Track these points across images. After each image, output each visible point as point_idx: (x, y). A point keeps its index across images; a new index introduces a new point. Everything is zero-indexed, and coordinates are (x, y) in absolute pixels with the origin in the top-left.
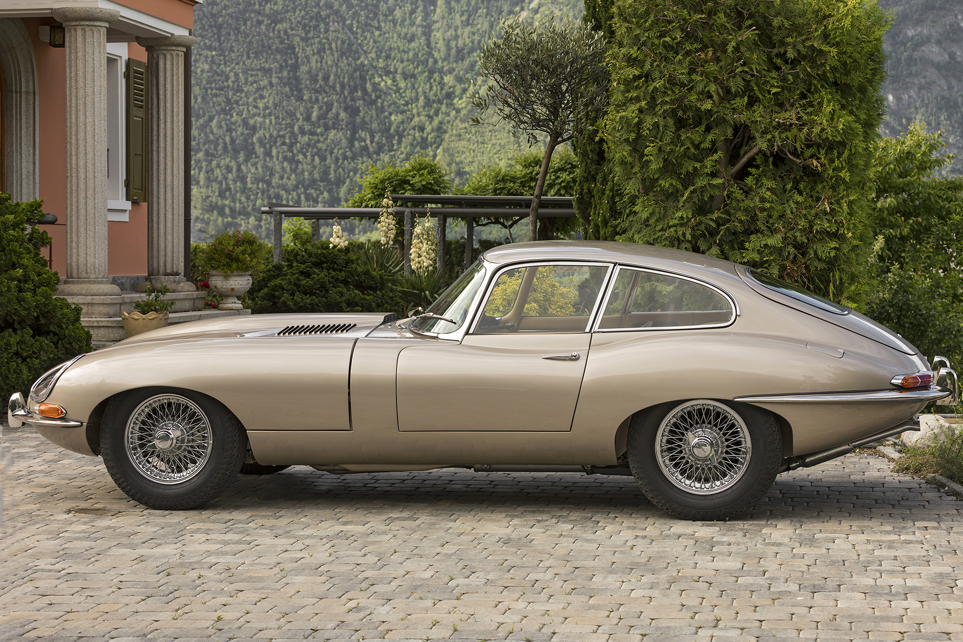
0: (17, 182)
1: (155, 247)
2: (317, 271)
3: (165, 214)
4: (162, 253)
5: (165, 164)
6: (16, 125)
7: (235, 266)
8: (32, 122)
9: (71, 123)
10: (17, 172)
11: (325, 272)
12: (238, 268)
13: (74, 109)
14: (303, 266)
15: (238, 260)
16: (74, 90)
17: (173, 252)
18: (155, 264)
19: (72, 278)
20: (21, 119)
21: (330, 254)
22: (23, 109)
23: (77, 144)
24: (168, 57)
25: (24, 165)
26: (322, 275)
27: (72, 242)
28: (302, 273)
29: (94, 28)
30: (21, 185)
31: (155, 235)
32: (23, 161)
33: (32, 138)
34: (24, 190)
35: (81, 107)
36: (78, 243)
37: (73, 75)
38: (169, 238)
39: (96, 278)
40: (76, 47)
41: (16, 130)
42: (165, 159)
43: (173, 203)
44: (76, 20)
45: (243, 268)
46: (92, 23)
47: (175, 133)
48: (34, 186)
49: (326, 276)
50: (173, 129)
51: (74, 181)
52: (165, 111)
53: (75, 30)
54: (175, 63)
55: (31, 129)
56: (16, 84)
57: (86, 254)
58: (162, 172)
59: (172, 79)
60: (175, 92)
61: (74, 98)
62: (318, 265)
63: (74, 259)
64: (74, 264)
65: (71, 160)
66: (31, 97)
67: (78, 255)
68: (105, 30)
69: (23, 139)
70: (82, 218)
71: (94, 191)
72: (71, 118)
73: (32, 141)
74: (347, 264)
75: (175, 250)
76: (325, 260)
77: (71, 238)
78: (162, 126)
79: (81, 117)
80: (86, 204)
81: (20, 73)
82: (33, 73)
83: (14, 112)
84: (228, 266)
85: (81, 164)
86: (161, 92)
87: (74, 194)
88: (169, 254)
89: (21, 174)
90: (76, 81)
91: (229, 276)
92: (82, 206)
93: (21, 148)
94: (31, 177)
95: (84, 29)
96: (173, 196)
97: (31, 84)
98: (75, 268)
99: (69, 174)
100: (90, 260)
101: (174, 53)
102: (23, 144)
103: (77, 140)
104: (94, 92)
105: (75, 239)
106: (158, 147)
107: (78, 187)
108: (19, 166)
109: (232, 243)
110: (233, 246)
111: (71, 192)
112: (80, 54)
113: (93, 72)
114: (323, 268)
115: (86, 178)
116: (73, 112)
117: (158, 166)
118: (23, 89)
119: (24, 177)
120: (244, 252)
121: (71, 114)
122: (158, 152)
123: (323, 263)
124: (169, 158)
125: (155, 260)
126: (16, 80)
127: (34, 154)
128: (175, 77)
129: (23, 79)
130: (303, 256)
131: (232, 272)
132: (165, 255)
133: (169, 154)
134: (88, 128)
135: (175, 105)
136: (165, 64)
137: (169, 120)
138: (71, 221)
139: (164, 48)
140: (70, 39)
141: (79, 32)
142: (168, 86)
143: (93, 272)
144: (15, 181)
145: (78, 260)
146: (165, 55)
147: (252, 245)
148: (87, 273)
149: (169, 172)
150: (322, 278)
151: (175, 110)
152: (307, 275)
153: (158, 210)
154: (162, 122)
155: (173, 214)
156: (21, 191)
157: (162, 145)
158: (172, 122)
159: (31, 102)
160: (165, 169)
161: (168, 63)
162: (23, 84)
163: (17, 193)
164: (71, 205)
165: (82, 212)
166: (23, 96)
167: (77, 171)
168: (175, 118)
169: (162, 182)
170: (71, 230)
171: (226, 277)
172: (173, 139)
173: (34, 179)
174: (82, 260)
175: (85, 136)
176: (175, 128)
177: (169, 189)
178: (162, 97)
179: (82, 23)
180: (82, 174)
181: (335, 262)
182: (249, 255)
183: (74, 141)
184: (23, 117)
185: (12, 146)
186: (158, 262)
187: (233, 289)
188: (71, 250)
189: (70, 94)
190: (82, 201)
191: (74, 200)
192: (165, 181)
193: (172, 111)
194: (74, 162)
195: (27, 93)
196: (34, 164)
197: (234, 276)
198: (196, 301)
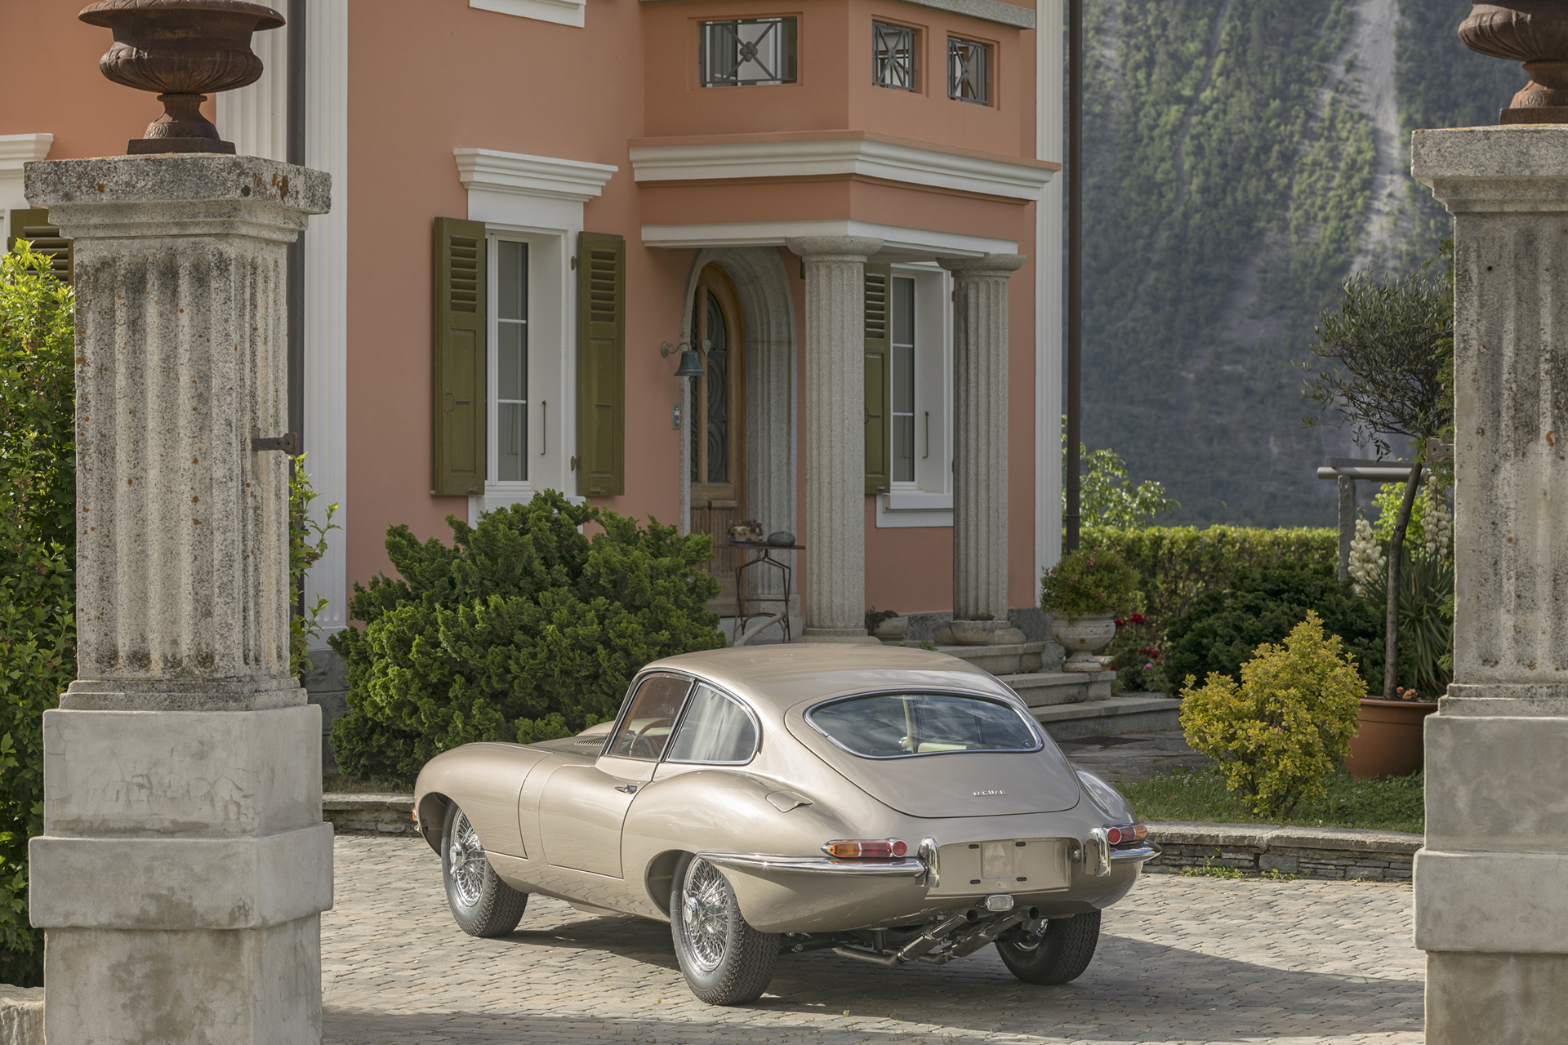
0: (763, 477)
1: (962, 575)
2: (1271, 604)
3: (977, 525)
4: (972, 584)
5: (977, 449)
6: (763, 392)
7: (1083, 605)
8: (785, 386)
9: (811, 402)
10: (763, 462)
11: (1285, 607)
12: (1088, 609)
13: (815, 382)
14: (1250, 597)
15: (1088, 596)
16: (815, 355)
17: (988, 584)
18: (962, 602)
19: (812, 626)
20: (769, 382)
21: (1294, 577)
22: (773, 368)
23: (819, 433)
24: (982, 286)
25: (773, 451)
26: (1278, 612)
27: (812, 575)
28: (1248, 608)
29: (843, 265)
30: (769, 481)
31: (962, 557)
32: (772, 444)
33: (785, 409)
34: (774, 489)
35: (825, 380)
36: (819, 576)
37: (814, 333)
38: (983, 561)
39: (845, 627)
40: (819, 293)
41: (763, 399)
42: (977, 441)
43: (989, 508)
44: (818, 254)
45: (1099, 609)
46: (840, 258)
47: (992, 401)
48: (789, 482)
49: (1285, 614)
50: (989, 395)
51: (815, 486)
52: (977, 368)
53: (818, 269)
54: (992, 296)
55: (785, 396)
56: (762, 330)
57: (831, 592)
58: (972, 461)
59: (988, 320)
60: (992, 340)
61: (815, 366)
62: (1276, 594)
63: (815, 599)
64: (815, 607)
65: (811, 455)
66: (785, 348)
67: (820, 594)
68: (862, 266)
69: (773, 412)
70: (826, 540)
71: (843, 501)
72: (811, 395)
73: (786, 415)
74: (1322, 593)
75: (992, 579)
76: (1285, 587)
77: (811, 568)
78: (972, 391)
79: (825, 394)
80: (831, 520)
81: (768, 314)
82: (788, 314)
83: (759, 372)
84: (1074, 604)
85: (825, 461)
86: (972, 340)
87: (815, 506)
88: (983, 587)
89: (769, 464)
90: (819, 342)
91: (1076, 620)
92: (825, 523)
93: (769, 425)
94: (785, 468)
95: (829, 267)
96: (989, 498)
97: (785, 329)
98: (816, 611)
99: (808, 476)
100: (837, 601)
101: (991, 281)
102: (773, 419)
103: (819, 426)
104: (842, 357)
105: (815, 570)
106: (967, 424)
107: (820, 494)
108: (766, 452)
109: (1078, 569)
110: (1082, 574)
111: (811, 503)
112: (823, 303)
113: (842, 328)
114: (1282, 601)
115: (830, 483)
116: (814, 387)
117: (967, 452)
118: (773, 337)
119: (774, 468)
120: (1097, 585)
121: (811, 390)
122: (967, 431)
123: (1282, 591)
124: (983, 440)
125: (962, 595)
126: (762, 324)
127: (789, 434)
128: (992, 317)
129: (773, 323)
130: (1253, 580)
131: (1080, 615)
132: (977, 588)
133: (983, 433)
134: (834, 410)
135: (992, 359)
136: (977, 298)
137: (983, 382)
138: (811, 544)
139: (976, 273)
140: (811, 281)
141: (823, 272)
142: (982, 332)
143: (841, 618)
144: (760, 475)
145: (820, 600)
146: (977, 284)
147: (1113, 572)
148: (832, 620)
149: (983, 461)
150: (1277, 617)
151: (993, 367)
152: (1256, 611)
153: (967, 518)
154: (972, 385)
155: (988, 526)
156: (769, 490)
157: (972, 420)
158: (988, 385)
159: (785, 357)
160: (977, 457)
161: (983, 295)
162: (773, 330)
163: (763, 492)
164: (812, 521)
165: (826, 531)
166: (773, 348)
167: (819, 473)
168: (992, 379)
169: (972, 477)
170: (811, 557)
171: (1072, 621)
172: (988, 411)
173: (789, 471)
174: (825, 601)
175: (831, 421)
176: (993, 395)
177: (982, 486)
178: (972, 348)
179: (826, 259)
180: (825, 477)
181: (1303, 591)
182: (1106, 588)
183: (814, 429)
184: (773, 379)
185: (756, 423)
186: (967, 597)
187: (1082, 641)
188: (811, 586)
189: (811, 361)
190: (826, 515)
191: (815, 514)
192: (977, 476)
193: (988, 369)
194: (815, 459)
195: (779, 343)
196: (789, 448)
197: (1085, 620)
198: (1025, 658)
